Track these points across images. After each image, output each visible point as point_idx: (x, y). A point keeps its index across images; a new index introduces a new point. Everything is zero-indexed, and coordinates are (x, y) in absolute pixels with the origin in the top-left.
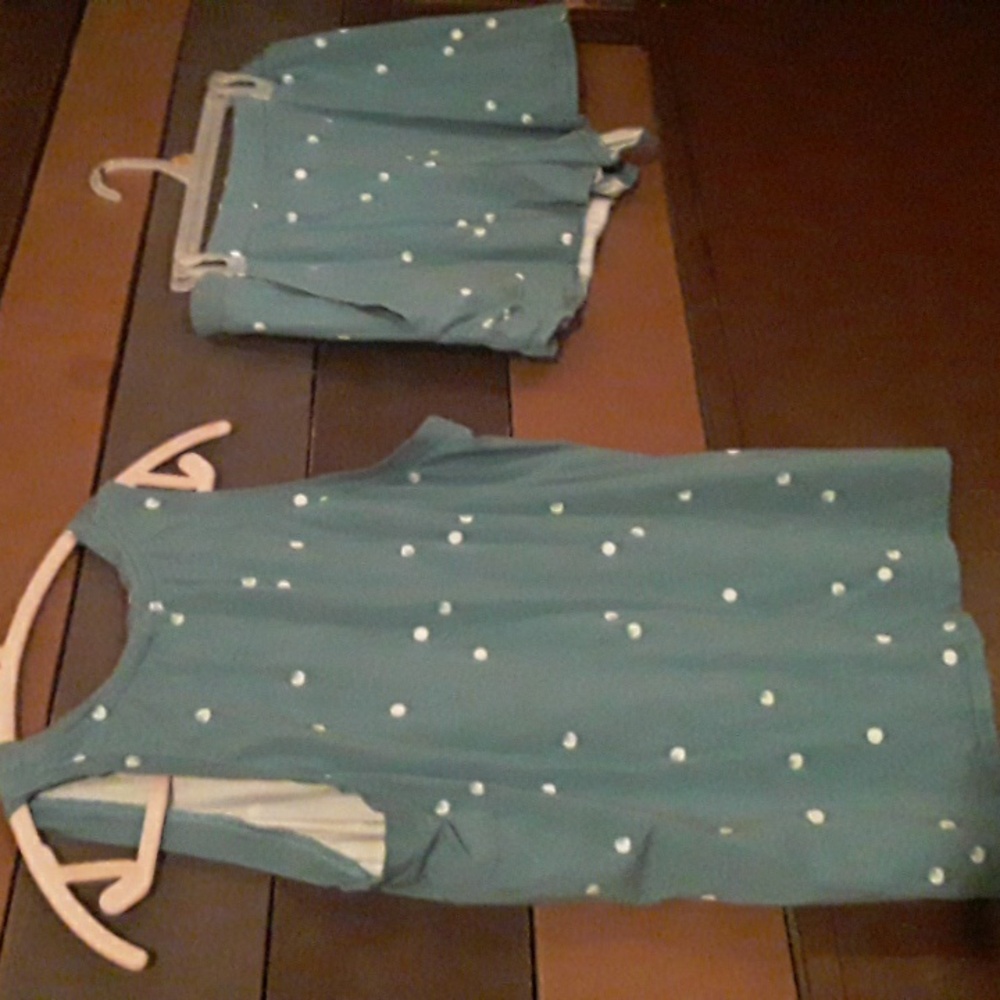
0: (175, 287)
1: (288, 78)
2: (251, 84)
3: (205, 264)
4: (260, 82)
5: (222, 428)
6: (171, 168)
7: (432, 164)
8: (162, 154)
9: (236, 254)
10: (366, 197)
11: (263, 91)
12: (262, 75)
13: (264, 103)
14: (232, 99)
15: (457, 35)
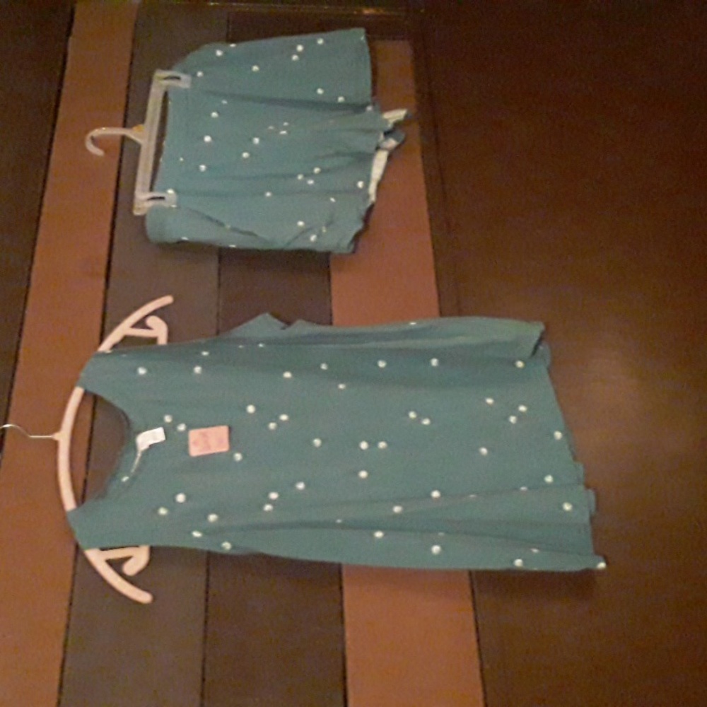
0: (137, 213)
1: (200, 74)
2: (178, 78)
3: (153, 198)
4: (183, 77)
5: (168, 300)
6: (131, 133)
7: (284, 132)
8: (125, 125)
9: (170, 192)
10: (245, 155)
11: (185, 82)
12: (185, 72)
13: (186, 90)
14: (168, 87)
15: (300, 48)
